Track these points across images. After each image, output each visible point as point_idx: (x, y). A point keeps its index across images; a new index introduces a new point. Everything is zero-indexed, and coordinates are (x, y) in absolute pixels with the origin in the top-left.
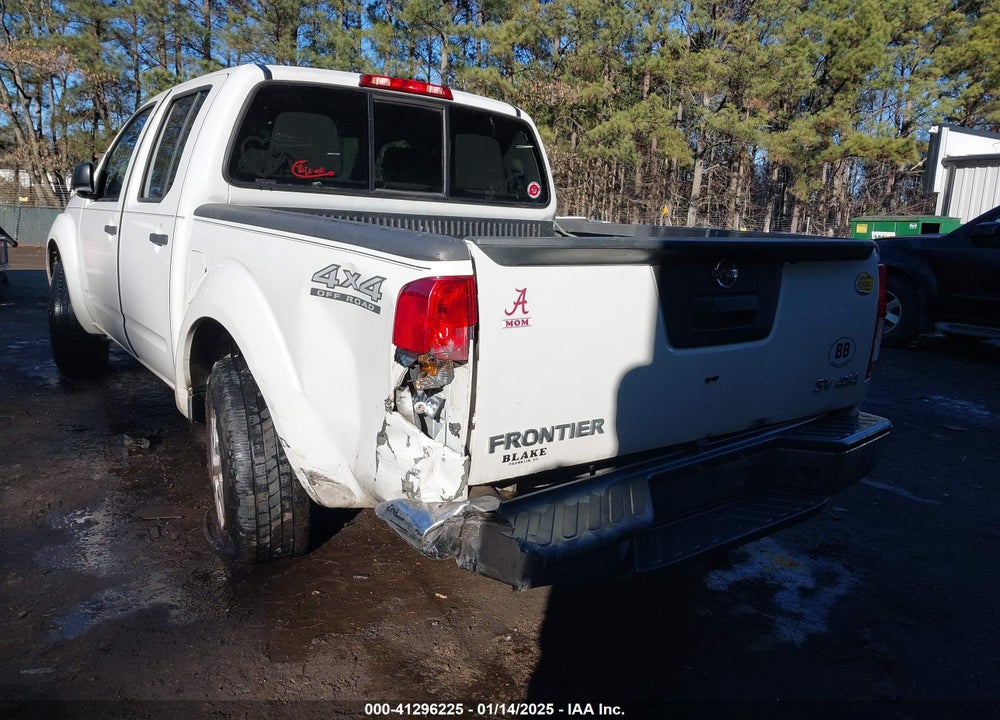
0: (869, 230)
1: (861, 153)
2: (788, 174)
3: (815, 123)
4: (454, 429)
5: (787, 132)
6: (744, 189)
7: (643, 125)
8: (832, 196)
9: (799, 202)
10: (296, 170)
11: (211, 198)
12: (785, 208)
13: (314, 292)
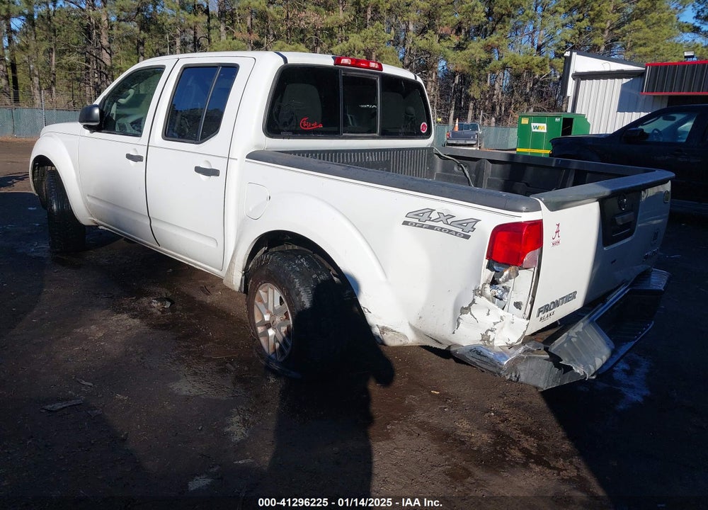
0: (530, 123)
1: (515, 66)
2: (466, 80)
3: (485, 45)
4: (518, 305)
5: (466, 51)
6: (435, 90)
7: (370, 45)
8: (494, 95)
9: (473, 99)
10: (302, 124)
11: (256, 146)
12: (462, 103)
13: (405, 223)
